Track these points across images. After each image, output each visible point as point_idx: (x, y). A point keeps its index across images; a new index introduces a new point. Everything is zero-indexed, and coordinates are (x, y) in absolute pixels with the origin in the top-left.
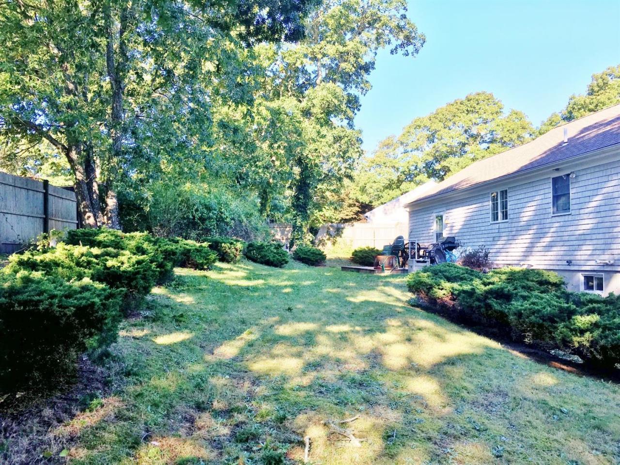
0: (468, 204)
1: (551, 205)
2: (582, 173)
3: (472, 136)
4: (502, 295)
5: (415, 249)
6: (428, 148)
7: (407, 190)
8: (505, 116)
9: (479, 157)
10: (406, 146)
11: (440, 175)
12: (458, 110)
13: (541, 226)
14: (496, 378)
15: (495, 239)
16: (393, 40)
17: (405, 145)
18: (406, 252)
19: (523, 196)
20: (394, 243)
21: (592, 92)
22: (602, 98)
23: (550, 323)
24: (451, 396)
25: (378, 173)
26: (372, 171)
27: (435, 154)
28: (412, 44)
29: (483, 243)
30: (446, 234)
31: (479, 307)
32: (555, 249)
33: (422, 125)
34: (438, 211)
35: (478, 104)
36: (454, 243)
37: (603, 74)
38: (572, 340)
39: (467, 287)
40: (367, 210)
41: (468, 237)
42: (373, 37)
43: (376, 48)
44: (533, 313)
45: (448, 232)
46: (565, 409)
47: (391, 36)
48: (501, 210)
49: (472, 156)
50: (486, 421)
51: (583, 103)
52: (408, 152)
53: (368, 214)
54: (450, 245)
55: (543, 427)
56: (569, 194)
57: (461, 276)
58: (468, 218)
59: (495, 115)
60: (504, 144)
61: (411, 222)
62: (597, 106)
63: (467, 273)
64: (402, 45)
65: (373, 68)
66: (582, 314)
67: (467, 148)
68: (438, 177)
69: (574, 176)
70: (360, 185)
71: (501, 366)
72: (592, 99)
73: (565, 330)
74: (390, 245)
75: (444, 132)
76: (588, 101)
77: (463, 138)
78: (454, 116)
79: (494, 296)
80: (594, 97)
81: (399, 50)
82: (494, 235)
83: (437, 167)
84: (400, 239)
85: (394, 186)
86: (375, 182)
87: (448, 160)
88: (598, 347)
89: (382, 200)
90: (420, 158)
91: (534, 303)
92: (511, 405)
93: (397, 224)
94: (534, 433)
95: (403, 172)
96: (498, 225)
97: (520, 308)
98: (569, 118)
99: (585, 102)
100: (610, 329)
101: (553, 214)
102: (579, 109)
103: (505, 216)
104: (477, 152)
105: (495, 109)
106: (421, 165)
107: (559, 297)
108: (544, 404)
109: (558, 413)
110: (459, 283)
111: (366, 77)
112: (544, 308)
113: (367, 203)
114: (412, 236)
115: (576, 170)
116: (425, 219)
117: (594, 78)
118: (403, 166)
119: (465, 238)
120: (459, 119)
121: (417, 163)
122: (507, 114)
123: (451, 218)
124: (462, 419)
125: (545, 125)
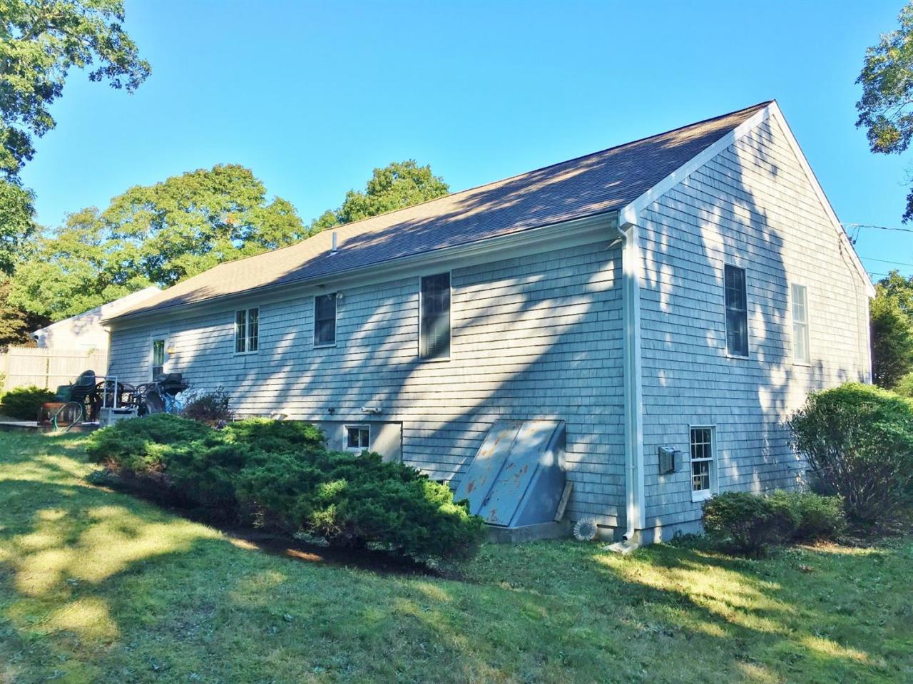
0: (203, 325)
1: (313, 333)
2: (349, 294)
3: (220, 226)
4: (232, 460)
5: (114, 391)
6: (152, 235)
7: (114, 298)
8: (267, 204)
9: (229, 257)
10: (116, 227)
11: (170, 279)
12: (201, 185)
13: (300, 361)
14: (202, 584)
15: (240, 378)
16: (96, 58)
17: (114, 225)
18: (98, 397)
19: (278, 319)
20: (78, 383)
21: (372, 192)
22: (384, 200)
23: (287, 496)
24: (124, 625)
25: (63, 265)
26: (54, 261)
27: (162, 246)
28: (126, 72)
29: (221, 384)
30: (167, 368)
31: (197, 480)
32: (315, 392)
33: (143, 198)
34: (157, 332)
35: (230, 181)
36: (179, 383)
37: (386, 170)
38: (313, 517)
39: (182, 450)
40: (40, 326)
41: (202, 375)
42: (62, 46)
43: (67, 65)
44: (267, 483)
45: (171, 366)
46: (289, 616)
47: (92, 50)
48: (250, 338)
49: (219, 256)
50: (172, 655)
51: (362, 203)
52: (118, 237)
53: (39, 333)
54: (174, 386)
55: (255, 646)
56: (334, 319)
57: (178, 433)
58: (202, 347)
59: (253, 202)
60: (265, 244)
61: (114, 348)
62: (378, 210)
63: (189, 428)
64: (109, 71)
65: (58, 94)
66: (327, 481)
67: (213, 243)
68: (167, 282)
69: (341, 297)
70: (30, 283)
71: (213, 565)
72: (373, 200)
73: (304, 503)
74: (71, 386)
75: (177, 215)
76: (368, 202)
77: (207, 229)
78: (195, 194)
79: (222, 461)
80: (376, 198)
81: (105, 76)
82: (239, 372)
83: (166, 265)
84: (88, 376)
85: (92, 290)
86: (57, 280)
87: (183, 257)
88: (343, 524)
89: (69, 310)
90: (138, 248)
91: (269, 470)
92: (215, 622)
93: (92, 351)
94: (239, 657)
95: (109, 269)
96: (244, 358)
97: (250, 477)
98: (346, 219)
99: (365, 203)
100: (358, 498)
101: (315, 345)
102: (358, 211)
103: (254, 345)
104: (226, 250)
105: (254, 192)
106: (140, 261)
107: (302, 459)
108: (263, 612)
109: (280, 622)
110: (173, 445)
111: (46, 106)
112: (282, 475)
113: (40, 314)
114: (113, 372)
115: (344, 288)
116: (137, 345)
117: (376, 173)
118: (108, 259)
119: (197, 375)
120: (201, 198)
121: (133, 257)
122: (271, 203)
123: (177, 345)
124: (135, 658)
125: (317, 225)
